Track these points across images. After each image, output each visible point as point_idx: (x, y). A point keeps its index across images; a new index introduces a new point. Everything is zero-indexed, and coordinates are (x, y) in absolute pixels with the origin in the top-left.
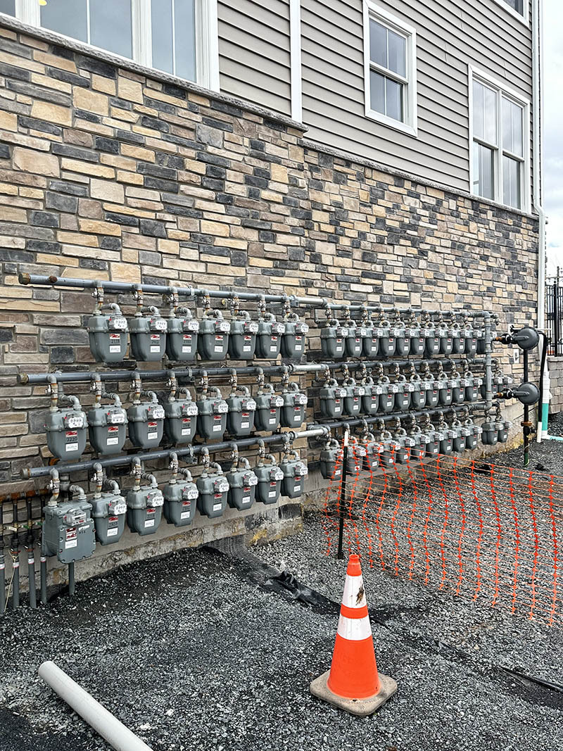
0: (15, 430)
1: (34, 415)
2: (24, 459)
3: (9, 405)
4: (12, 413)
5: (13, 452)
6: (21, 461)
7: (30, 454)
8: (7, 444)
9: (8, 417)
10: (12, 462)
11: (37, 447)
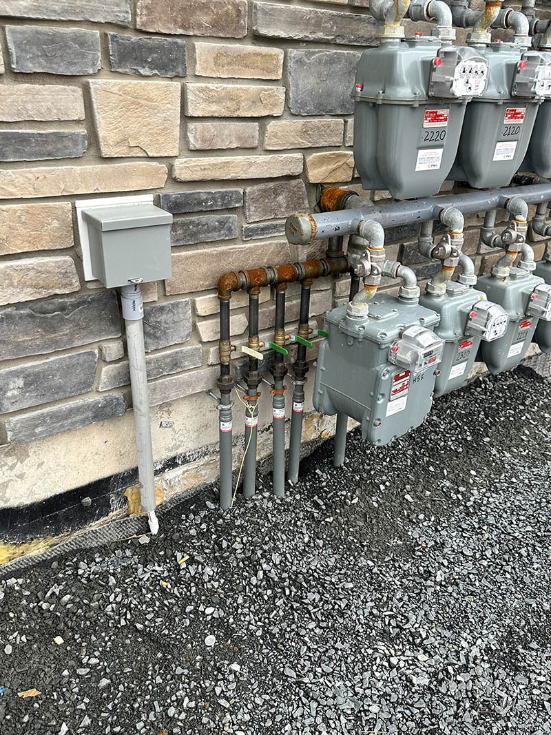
0: (257, 101)
1: (299, 62)
2: (271, 185)
3: (245, 22)
4: (250, 48)
5: (251, 164)
6: (264, 191)
7: (286, 172)
8: (239, 138)
9: (240, 59)
10: (248, 189)
11: (299, 155)
